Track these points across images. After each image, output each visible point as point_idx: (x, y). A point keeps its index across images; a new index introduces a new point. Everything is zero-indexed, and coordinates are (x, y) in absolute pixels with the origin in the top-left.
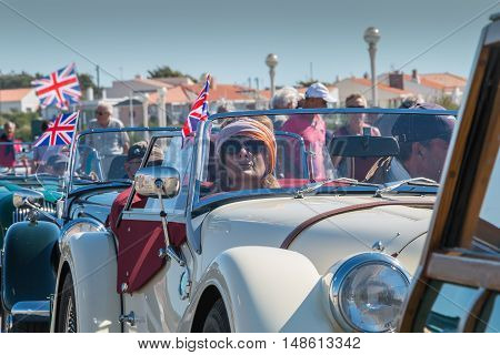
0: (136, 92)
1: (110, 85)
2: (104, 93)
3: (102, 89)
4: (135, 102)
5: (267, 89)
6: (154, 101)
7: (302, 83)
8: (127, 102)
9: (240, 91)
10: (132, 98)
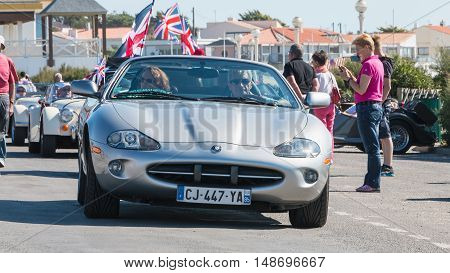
0: (228, 33)
1: (205, 27)
2: (199, 33)
3: (196, 29)
4: (228, 42)
5: (350, 34)
6: (246, 42)
7: (382, 29)
8: (220, 42)
9: (326, 35)
10: (225, 39)
